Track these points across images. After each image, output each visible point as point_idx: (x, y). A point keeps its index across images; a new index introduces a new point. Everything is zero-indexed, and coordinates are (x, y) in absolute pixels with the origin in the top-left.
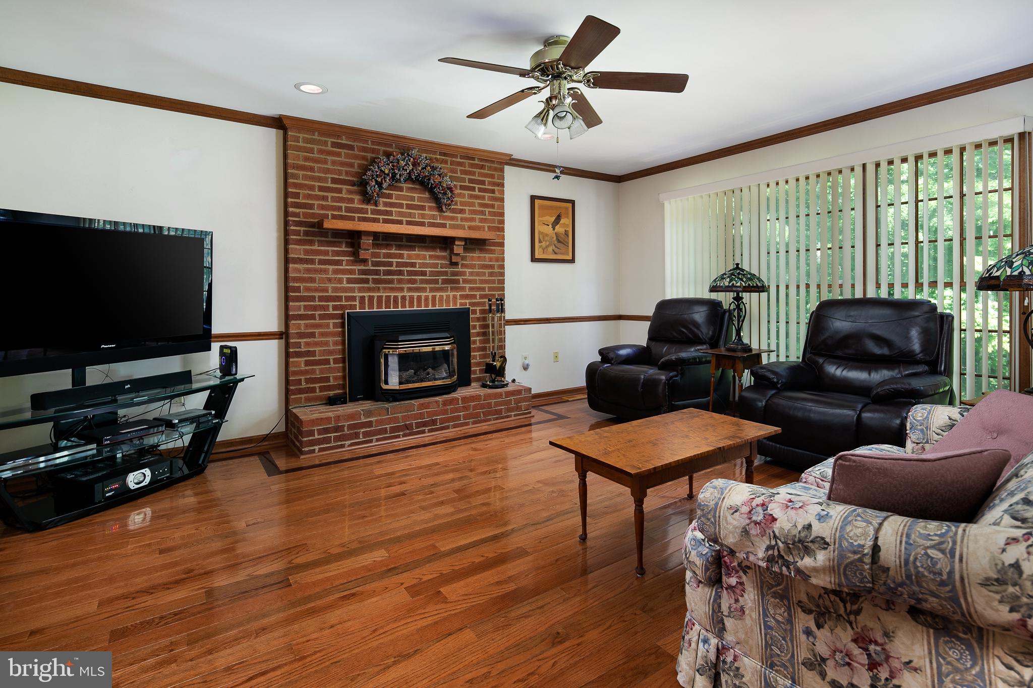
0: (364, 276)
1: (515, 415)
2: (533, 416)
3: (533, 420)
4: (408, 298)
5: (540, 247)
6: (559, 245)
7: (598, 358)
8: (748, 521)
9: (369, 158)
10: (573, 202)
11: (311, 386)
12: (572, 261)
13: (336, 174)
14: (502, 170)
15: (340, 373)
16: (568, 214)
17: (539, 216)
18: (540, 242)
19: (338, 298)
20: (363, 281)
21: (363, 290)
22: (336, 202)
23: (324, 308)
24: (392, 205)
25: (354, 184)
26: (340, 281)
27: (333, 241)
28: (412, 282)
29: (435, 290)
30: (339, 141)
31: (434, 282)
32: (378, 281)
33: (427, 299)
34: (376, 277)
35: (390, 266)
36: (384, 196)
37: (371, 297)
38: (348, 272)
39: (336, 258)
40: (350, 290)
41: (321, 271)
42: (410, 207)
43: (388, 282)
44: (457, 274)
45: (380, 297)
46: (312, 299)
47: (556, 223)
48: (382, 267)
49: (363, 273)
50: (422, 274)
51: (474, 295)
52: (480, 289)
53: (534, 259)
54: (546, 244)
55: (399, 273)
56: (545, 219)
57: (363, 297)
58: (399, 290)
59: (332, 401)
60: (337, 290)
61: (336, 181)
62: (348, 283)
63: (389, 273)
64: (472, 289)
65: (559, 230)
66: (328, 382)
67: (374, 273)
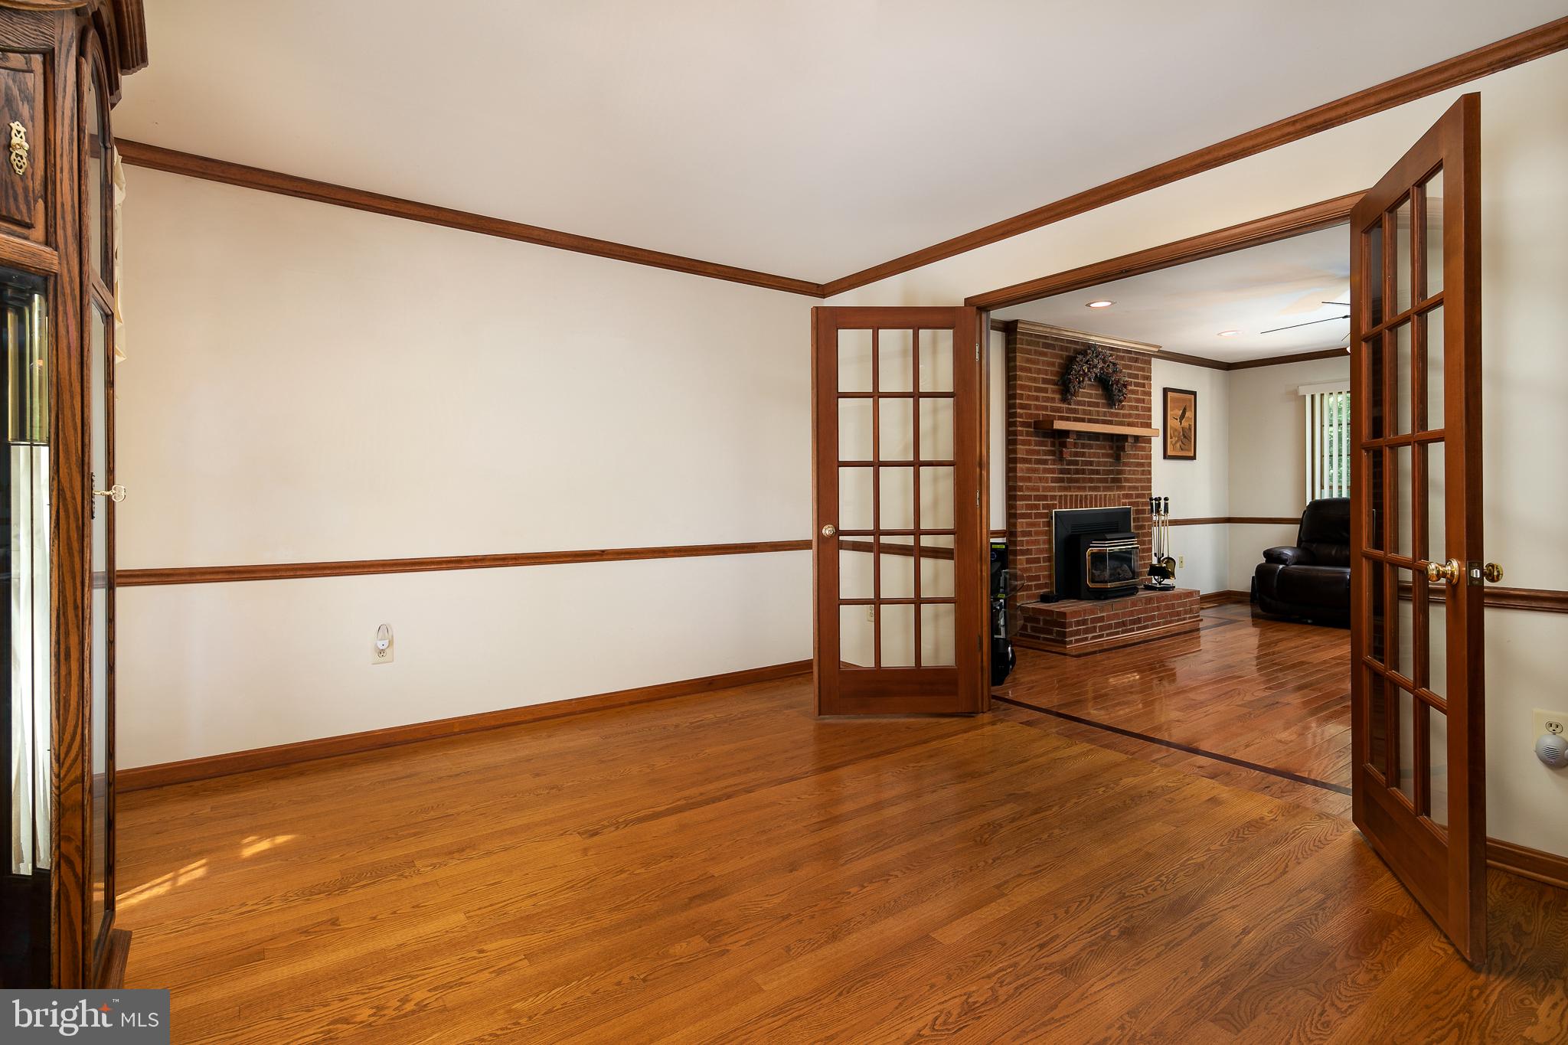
0: (1061, 476)
1: (1190, 618)
2: (1202, 620)
3: (1201, 625)
4: (1089, 497)
5: (1171, 442)
6: (1184, 440)
7: (1263, 560)
9: (1064, 356)
10: (1194, 393)
12: (1194, 458)
13: (1045, 373)
14: (1149, 363)
15: (1046, 571)
16: (1191, 406)
17: (1171, 411)
18: (1171, 438)
19: (1045, 498)
20: (1061, 480)
21: (1061, 489)
22: (1045, 402)
23: (1037, 507)
24: (1079, 403)
25: (1055, 384)
26: (1046, 480)
27: (1043, 441)
28: (1091, 480)
29: (1106, 489)
30: (1047, 341)
31: (1105, 481)
32: (1070, 480)
33: (1101, 498)
34: (1069, 476)
35: (1078, 465)
36: (1075, 394)
37: (1066, 496)
38: (1052, 471)
39: (1045, 457)
40: (1053, 489)
41: (1035, 471)
42: (1090, 404)
43: (1077, 481)
44: (1120, 472)
45: (1071, 496)
46: (1029, 498)
47: (1183, 416)
48: (1074, 465)
49: (1062, 471)
50: (1097, 472)
51: (1132, 494)
52: (1135, 488)
53: (1166, 457)
54: (1175, 439)
55: (1083, 472)
56: (1174, 412)
57: (1061, 496)
58: (1084, 489)
59: (1045, 598)
60: (1045, 489)
61: (1045, 381)
62: (1052, 482)
63: (1077, 472)
64: (1130, 488)
65: (1185, 424)
66: (1040, 580)
67: (1068, 472)
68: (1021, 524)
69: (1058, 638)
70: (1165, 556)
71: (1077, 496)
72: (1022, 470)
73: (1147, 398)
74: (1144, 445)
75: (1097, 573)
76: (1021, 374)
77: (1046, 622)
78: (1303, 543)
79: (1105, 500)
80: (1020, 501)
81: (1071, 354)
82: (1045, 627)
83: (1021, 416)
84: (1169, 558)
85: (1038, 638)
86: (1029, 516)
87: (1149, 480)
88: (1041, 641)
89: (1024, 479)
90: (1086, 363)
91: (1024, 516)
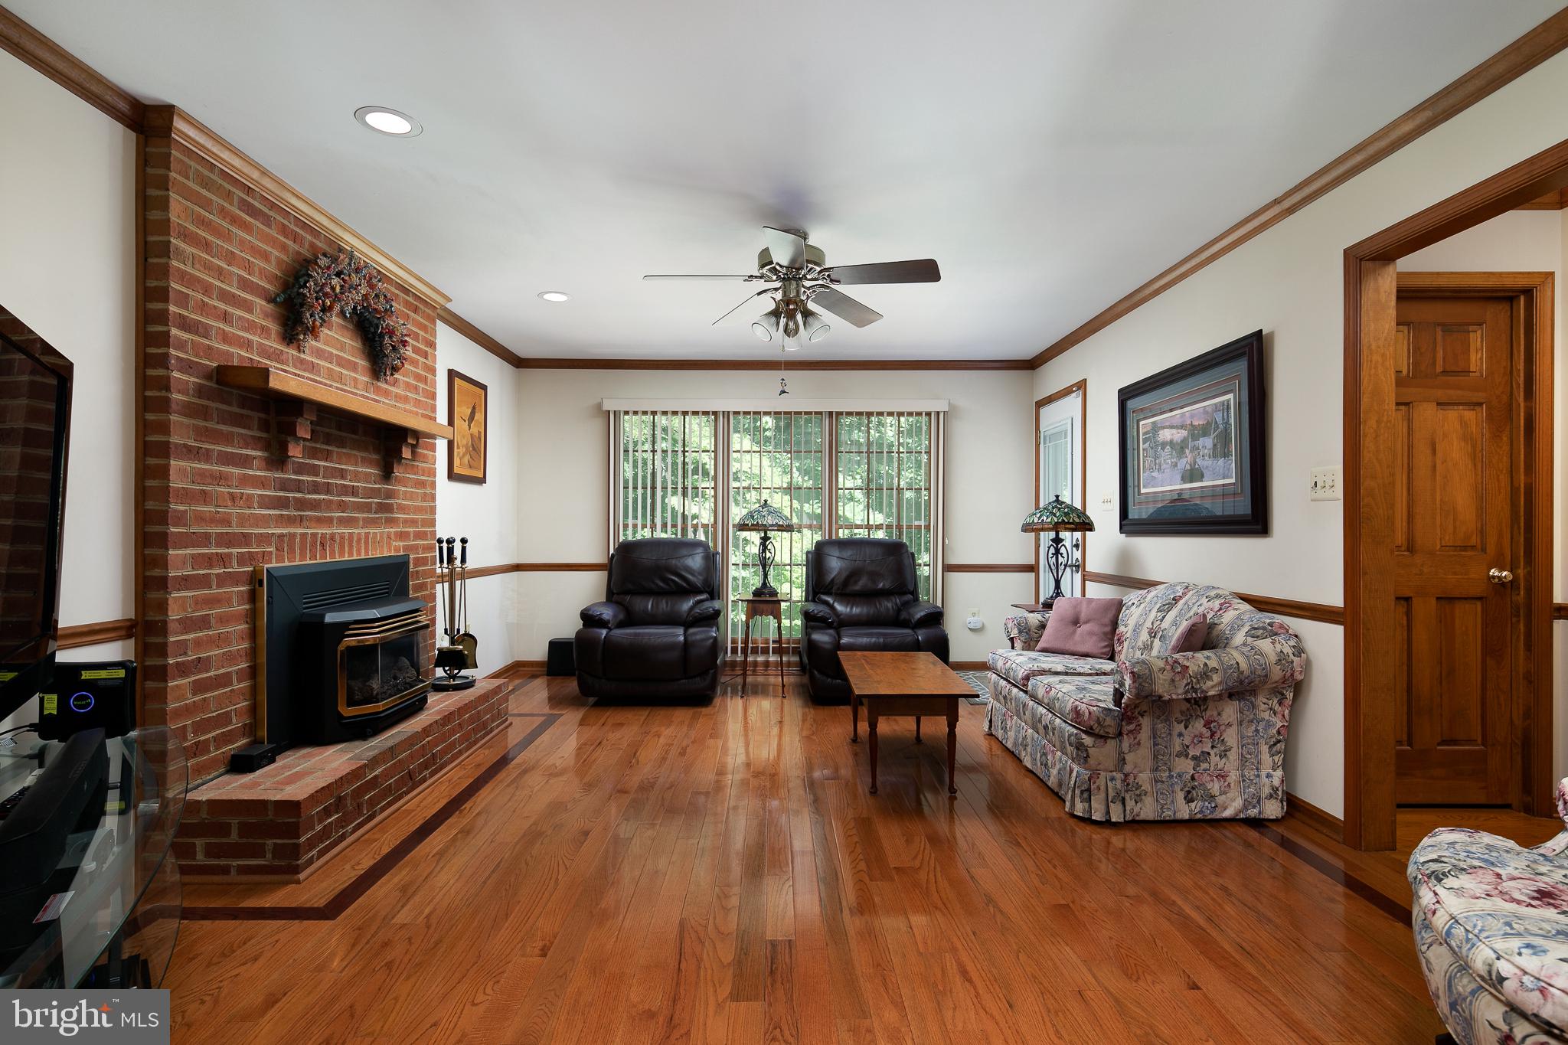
0: (281, 494)
2: (510, 724)
5: (459, 453)
6: (473, 453)
8: (1173, 674)
9: (290, 250)
10: (485, 388)
11: (202, 738)
12: (484, 481)
13: (245, 269)
14: (434, 322)
15: (244, 700)
16: (481, 405)
17: (457, 405)
18: (458, 448)
19: (245, 539)
20: (283, 503)
21: (281, 520)
22: (246, 330)
23: (224, 560)
24: (319, 354)
25: (271, 300)
26: (249, 502)
27: (242, 415)
28: (342, 507)
29: (369, 523)
30: (250, 200)
31: (366, 508)
32: (302, 505)
33: (359, 540)
34: (300, 495)
35: (317, 475)
36: (313, 331)
37: (292, 536)
38: (262, 483)
39: (244, 452)
40: (265, 521)
41: (220, 479)
42: (341, 362)
43: (315, 505)
44: (390, 495)
45: (303, 535)
46: (205, 540)
47: (472, 418)
48: (308, 474)
49: (284, 486)
50: (354, 492)
51: (408, 533)
52: (414, 522)
53: (452, 476)
54: (462, 450)
55: (327, 489)
56: (462, 410)
57: (281, 536)
58: (329, 521)
59: (241, 764)
60: (243, 520)
61: (245, 285)
62: (260, 507)
63: (316, 488)
64: (406, 521)
65: (474, 430)
66: (230, 723)
67: (298, 487)
68: (179, 604)
69: (276, 863)
70: (462, 632)
71: (314, 535)
72: (183, 472)
73: (430, 376)
74: (426, 452)
75: (356, 685)
76: (183, 245)
77: (246, 829)
78: (615, 596)
79: (367, 543)
80: (175, 548)
81: (304, 251)
82: (244, 841)
83: (182, 345)
84: (467, 635)
85: (225, 870)
86: (203, 582)
87: (433, 510)
88: (233, 877)
89: (186, 496)
90: (338, 274)
91: (187, 582)
